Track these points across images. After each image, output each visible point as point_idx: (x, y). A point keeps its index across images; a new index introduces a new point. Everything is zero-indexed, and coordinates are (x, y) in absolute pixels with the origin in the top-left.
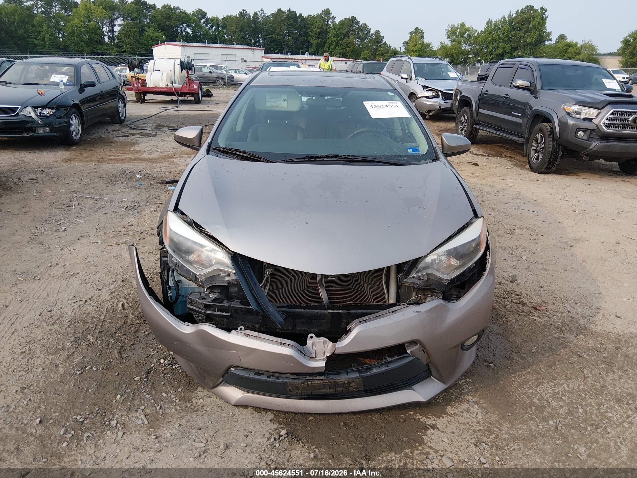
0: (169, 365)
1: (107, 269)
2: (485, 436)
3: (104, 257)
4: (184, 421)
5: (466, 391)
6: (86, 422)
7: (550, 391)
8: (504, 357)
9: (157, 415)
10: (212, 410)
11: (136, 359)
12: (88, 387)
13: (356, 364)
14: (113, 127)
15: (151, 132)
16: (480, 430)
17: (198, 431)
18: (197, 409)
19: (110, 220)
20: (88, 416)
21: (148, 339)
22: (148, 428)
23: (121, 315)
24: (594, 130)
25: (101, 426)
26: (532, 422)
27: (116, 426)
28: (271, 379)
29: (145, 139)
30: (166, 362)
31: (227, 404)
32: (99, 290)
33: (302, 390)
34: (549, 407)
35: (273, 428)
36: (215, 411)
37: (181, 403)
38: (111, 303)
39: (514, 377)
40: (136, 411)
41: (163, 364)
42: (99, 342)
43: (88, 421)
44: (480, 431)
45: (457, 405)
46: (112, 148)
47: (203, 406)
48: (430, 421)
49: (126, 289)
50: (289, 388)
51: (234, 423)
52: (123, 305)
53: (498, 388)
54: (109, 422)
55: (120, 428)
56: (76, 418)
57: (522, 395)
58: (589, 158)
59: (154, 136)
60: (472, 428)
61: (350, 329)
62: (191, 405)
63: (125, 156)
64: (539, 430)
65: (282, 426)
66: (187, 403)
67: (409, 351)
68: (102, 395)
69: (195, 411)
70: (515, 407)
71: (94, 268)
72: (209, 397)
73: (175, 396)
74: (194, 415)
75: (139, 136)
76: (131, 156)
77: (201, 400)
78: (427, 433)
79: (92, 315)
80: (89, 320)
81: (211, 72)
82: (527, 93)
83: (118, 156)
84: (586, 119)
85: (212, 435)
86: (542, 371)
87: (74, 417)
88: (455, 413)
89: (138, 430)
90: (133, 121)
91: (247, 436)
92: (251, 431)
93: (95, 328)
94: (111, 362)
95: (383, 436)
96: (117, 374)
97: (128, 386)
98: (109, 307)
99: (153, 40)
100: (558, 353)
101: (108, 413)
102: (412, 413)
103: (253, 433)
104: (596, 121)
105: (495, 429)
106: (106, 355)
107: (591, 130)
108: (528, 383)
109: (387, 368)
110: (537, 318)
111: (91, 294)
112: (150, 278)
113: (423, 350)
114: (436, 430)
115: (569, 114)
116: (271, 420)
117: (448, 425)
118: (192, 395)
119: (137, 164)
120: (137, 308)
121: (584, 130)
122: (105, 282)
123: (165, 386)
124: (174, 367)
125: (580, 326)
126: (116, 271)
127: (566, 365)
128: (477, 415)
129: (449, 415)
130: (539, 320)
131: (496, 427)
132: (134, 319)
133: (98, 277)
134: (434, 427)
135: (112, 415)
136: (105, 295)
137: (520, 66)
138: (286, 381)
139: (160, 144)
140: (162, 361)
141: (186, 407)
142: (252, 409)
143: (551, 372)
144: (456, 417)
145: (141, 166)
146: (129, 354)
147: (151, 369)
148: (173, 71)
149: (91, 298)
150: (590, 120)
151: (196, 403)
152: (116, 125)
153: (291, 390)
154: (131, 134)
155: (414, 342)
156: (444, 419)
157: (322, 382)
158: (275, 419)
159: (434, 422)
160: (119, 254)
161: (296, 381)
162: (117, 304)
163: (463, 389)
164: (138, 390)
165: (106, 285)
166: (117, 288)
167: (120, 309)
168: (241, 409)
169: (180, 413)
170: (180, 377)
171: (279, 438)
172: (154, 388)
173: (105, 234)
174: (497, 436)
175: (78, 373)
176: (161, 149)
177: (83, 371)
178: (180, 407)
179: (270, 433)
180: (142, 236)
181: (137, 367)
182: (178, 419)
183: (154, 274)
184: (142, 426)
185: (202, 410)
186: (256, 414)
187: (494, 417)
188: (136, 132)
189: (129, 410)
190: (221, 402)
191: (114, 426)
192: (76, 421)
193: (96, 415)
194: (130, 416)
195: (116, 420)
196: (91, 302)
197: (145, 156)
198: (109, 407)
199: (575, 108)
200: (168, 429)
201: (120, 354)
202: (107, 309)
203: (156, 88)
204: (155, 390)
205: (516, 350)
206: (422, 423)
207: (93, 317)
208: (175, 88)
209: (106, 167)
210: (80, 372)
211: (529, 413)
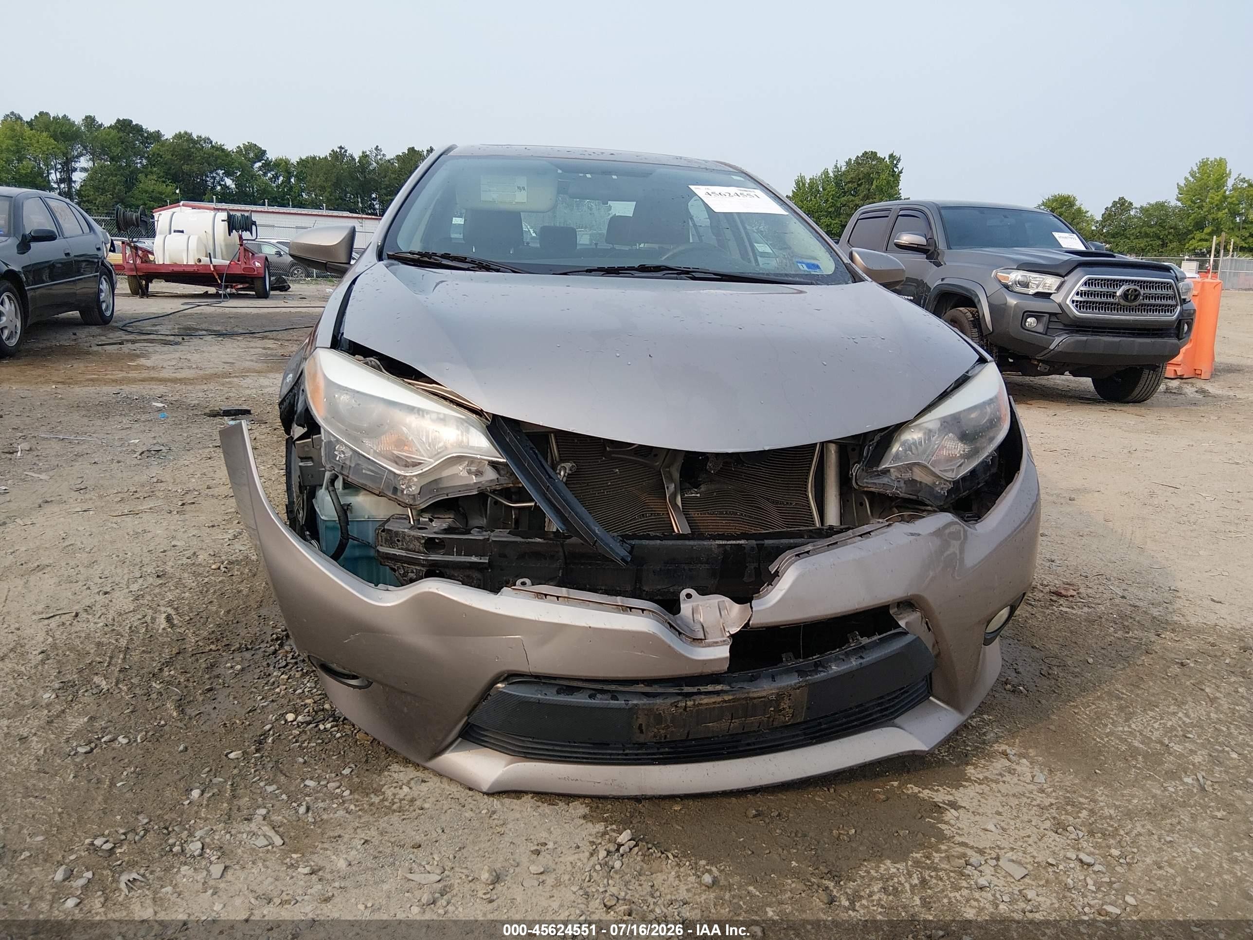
0: (309, 723)
1: (118, 556)
2: (1067, 813)
3: (107, 537)
4: (373, 832)
5: (990, 736)
6: (119, 850)
7: (1156, 725)
8: (1038, 673)
9: (301, 824)
10: (437, 807)
11: (224, 717)
12: (113, 778)
13: (791, 654)
14: (87, 330)
15: (171, 338)
16: (1052, 804)
17: (415, 850)
18: (400, 807)
19: (108, 474)
20: (123, 837)
21: (244, 678)
22: (286, 854)
23: (167, 637)
24: (1055, 314)
25: (162, 856)
26: (1149, 782)
27: (201, 855)
28: (600, 701)
29: (158, 348)
30: (300, 718)
31: (471, 793)
32: (106, 593)
33: (668, 727)
34: (1171, 754)
35: (594, 831)
36: (445, 808)
37: (356, 797)
38: (140, 617)
39: (1076, 707)
40: (246, 819)
41: (295, 723)
42: (125, 688)
43: (125, 847)
44: (1054, 807)
45: (983, 761)
46: (91, 362)
47: (413, 800)
48: (941, 796)
49: (170, 590)
50: (640, 721)
51: (499, 829)
52: (169, 619)
53: (1052, 727)
54: (181, 845)
55: (213, 858)
56: (92, 844)
57: (1107, 737)
58: (1048, 368)
59: (177, 344)
60: (1034, 803)
61: (777, 572)
62: (383, 800)
63: (120, 375)
64: (1171, 796)
65: (614, 827)
66: (372, 796)
67: (902, 623)
68: (152, 791)
69: (394, 811)
70: (1103, 758)
71: (85, 555)
72: (423, 781)
73: (338, 784)
74: (395, 818)
75: (146, 344)
76: (133, 374)
77: (406, 789)
78: (946, 819)
79: (97, 640)
80: (91, 648)
81: (279, 254)
82: (921, 258)
83: (106, 375)
84: (1038, 295)
85: (451, 857)
86: (1123, 693)
87: (88, 841)
88: (986, 778)
89: (260, 858)
90: (128, 321)
91: (538, 853)
92: (543, 841)
93: (110, 664)
94: (163, 726)
95: (853, 831)
96: (181, 748)
97: (216, 770)
98: (135, 624)
99: (154, 200)
100: (1139, 662)
101: (176, 828)
102: (896, 784)
103: (551, 845)
104: (1058, 298)
105: (1082, 800)
106: (147, 714)
107: (1051, 314)
108: (1106, 715)
109: (861, 661)
110: (1068, 610)
111: (87, 602)
112: (224, 569)
113: (927, 623)
114: (961, 811)
115: (1007, 287)
116: (584, 817)
117: (983, 800)
118: (381, 781)
119: (151, 386)
120: (204, 624)
121: (1038, 315)
122: (117, 579)
123: (309, 766)
124: (322, 727)
125: (1154, 618)
126: (138, 560)
127: (1165, 681)
128: (1033, 777)
129: (975, 781)
130: (1074, 612)
131: (1082, 796)
132: (200, 643)
133: (99, 571)
134: (954, 805)
135: (186, 832)
136: (122, 601)
137: (901, 213)
138: (635, 702)
139: (196, 357)
140: (290, 717)
141: (372, 804)
142: (532, 798)
143: (1143, 694)
144: (994, 785)
145: (160, 389)
146: (202, 709)
147: (265, 734)
148: (211, 233)
149: (88, 609)
150: (1046, 296)
151: (394, 795)
152: (94, 328)
153: (644, 728)
154: (127, 341)
155: (908, 604)
156: (969, 790)
157: (719, 699)
158: (594, 814)
159: (951, 798)
160: (140, 531)
161: (659, 701)
162: (153, 619)
163: (984, 734)
164: (244, 778)
165: (121, 585)
166: (148, 590)
167: (162, 627)
168: (507, 801)
169: (360, 817)
170: (342, 747)
171: (618, 850)
172: (281, 772)
173: (101, 497)
174: (1092, 812)
175: (82, 750)
176: (199, 365)
177: (93, 745)
178: (355, 806)
179: (592, 843)
180: (189, 499)
181: (228, 732)
182: (358, 831)
183: (230, 563)
184: (268, 851)
185: (412, 808)
186: (546, 808)
187: (1070, 779)
188: (138, 338)
189: (229, 818)
190: (455, 790)
191: (196, 854)
192: (93, 849)
193: (144, 835)
194: (233, 831)
195: (199, 840)
196: (90, 617)
197: (165, 374)
198: (174, 815)
199: (1017, 276)
200: (336, 852)
201: (180, 707)
202: (130, 628)
203: (175, 265)
204: (284, 774)
205: (1055, 662)
206: (924, 800)
207: (99, 644)
208: (214, 266)
209: (80, 391)
210: (88, 748)
211: (1135, 767)
